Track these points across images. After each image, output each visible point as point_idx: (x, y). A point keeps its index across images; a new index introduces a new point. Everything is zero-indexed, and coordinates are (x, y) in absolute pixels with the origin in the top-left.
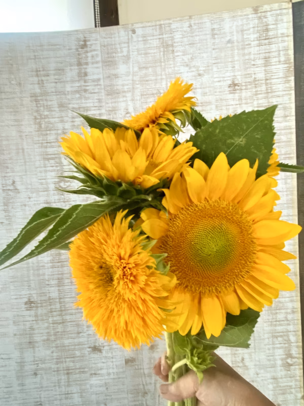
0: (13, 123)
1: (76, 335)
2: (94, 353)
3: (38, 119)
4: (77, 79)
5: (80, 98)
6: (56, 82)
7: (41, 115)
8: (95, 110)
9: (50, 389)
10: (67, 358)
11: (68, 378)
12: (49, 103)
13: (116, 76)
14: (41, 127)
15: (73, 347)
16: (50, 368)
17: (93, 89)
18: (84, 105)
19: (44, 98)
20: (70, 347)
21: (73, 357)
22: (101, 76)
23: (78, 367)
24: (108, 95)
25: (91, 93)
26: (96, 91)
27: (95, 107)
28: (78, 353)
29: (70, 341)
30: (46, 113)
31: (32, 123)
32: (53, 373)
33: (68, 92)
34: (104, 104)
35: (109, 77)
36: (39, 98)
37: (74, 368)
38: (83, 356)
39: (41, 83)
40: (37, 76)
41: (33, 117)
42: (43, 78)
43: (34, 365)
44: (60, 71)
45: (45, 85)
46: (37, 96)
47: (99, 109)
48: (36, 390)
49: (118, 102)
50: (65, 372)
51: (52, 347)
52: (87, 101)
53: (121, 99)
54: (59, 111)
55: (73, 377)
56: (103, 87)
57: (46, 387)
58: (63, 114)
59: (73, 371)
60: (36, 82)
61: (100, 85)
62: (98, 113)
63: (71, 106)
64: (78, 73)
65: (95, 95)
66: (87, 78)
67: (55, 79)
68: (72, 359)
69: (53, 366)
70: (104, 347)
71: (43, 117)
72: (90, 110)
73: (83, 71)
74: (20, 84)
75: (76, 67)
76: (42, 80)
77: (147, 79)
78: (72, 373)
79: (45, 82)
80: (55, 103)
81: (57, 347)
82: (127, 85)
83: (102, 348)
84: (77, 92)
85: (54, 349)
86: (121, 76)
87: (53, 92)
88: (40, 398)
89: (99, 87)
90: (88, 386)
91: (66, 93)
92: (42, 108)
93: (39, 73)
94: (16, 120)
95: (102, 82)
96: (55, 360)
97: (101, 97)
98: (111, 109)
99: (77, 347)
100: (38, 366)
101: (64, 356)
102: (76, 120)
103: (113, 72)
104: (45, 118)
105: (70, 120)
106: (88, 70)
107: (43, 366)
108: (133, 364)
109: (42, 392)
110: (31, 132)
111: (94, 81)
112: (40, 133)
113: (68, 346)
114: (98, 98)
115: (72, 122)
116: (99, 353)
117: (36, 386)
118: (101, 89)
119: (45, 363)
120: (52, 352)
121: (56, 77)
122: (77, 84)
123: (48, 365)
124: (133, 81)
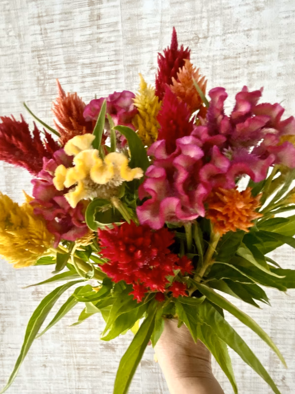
0: (12, 86)
1: (87, 331)
2: (106, 351)
3: (41, 80)
4: (88, 24)
5: (92, 50)
6: (62, 31)
7: (44, 75)
8: (110, 66)
9: (60, 382)
10: (78, 353)
11: (79, 374)
12: (55, 59)
13: (139, 17)
14: (44, 90)
15: (84, 343)
16: (60, 362)
17: (109, 37)
18: (97, 60)
19: (48, 52)
20: (81, 343)
21: (85, 353)
22: (119, 19)
23: (89, 363)
24: (127, 44)
25: (106, 43)
26: (113, 39)
27: (111, 61)
28: (89, 349)
29: (81, 336)
30: (51, 72)
31: (34, 85)
32: (63, 367)
33: (77, 42)
34: (121, 57)
35: (129, 19)
36: (42, 53)
37: (85, 364)
38: (94, 353)
39: (44, 33)
40: (40, 23)
41: (36, 78)
42: (47, 26)
43: (43, 356)
44: (67, 14)
45: (49, 35)
46: (40, 51)
47: (115, 65)
48: (45, 381)
49: (140, 53)
50: (76, 367)
51: (62, 341)
52: (101, 54)
53: (145, 50)
54: (66, 68)
55: (84, 373)
56: (121, 33)
57: (56, 380)
58: (72, 73)
59: (85, 367)
60: (38, 32)
61: (118, 31)
62: (114, 69)
63: (81, 61)
64: (90, 16)
65: (112, 44)
66: (101, 22)
67: (61, 26)
68: (83, 355)
69: (63, 360)
70: (117, 345)
71: (47, 77)
72: (104, 66)
73: (96, 13)
74: (19, 36)
75: (87, 8)
76: (45, 29)
77: (181, 19)
78: (82, 368)
79: (48, 31)
80: (61, 59)
81: (67, 341)
82: (154, 29)
83: (116, 347)
84: (89, 42)
85: (64, 342)
86: (145, 16)
87: (58, 44)
88: (50, 389)
89: (116, 34)
90: (100, 384)
91: (75, 44)
92: (46, 66)
93: (41, 19)
94: (16, 83)
95: (119, 27)
96: (65, 354)
97: (118, 48)
98: (130, 64)
99: (88, 343)
100: (47, 359)
101: (75, 350)
102: (87, 79)
103: (135, 11)
104: (49, 79)
105: (80, 80)
106: (102, 11)
107: (52, 359)
108: (149, 367)
109: (52, 384)
110: (34, 97)
111: (109, 25)
112: (44, 97)
113: (79, 341)
114: (115, 49)
115: (83, 82)
116: (112, 352)
117: (45, 378)
118: (118, 36)
119: (54, 356)
120: (62, 346)
121: (63, 23)
122: (88, 32)
123: (57, 359)
124: (161, 22)
